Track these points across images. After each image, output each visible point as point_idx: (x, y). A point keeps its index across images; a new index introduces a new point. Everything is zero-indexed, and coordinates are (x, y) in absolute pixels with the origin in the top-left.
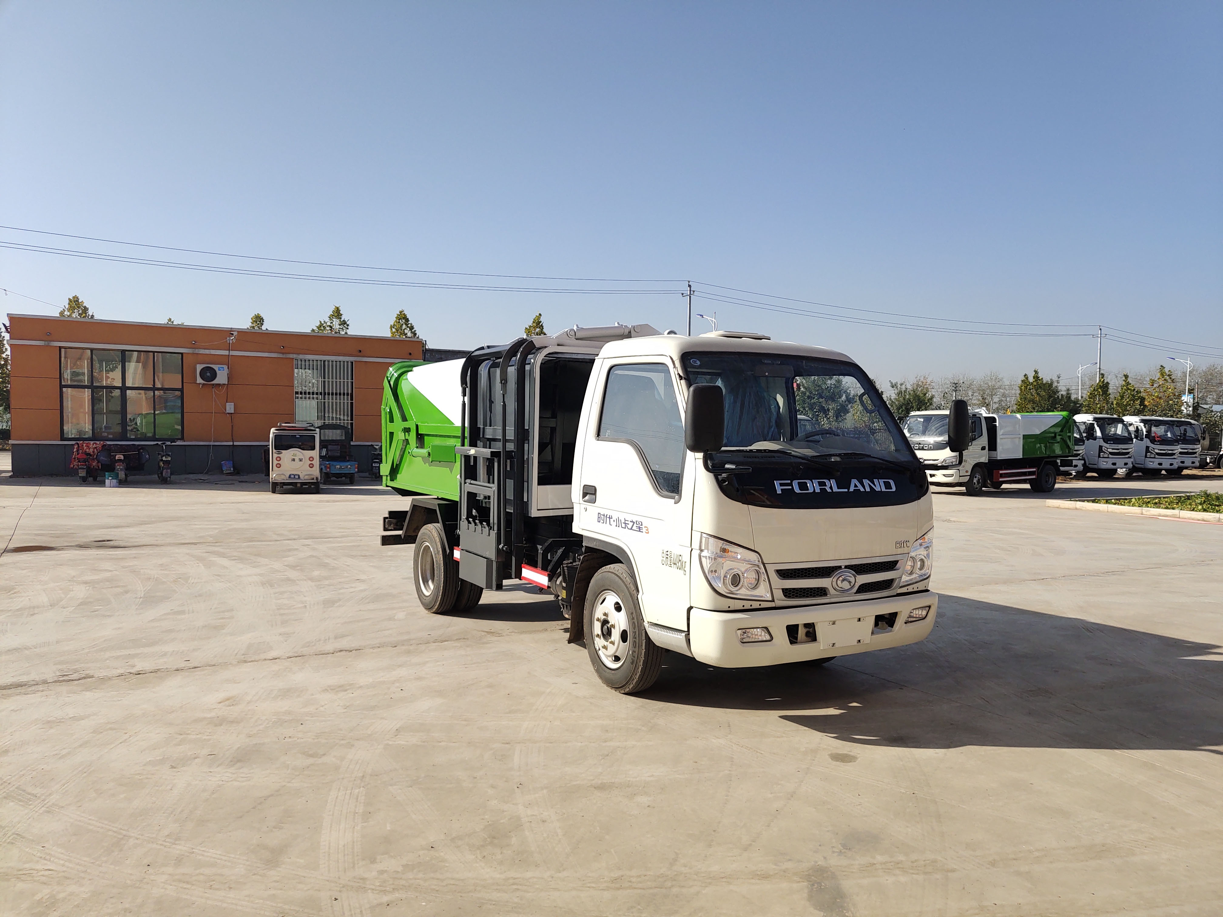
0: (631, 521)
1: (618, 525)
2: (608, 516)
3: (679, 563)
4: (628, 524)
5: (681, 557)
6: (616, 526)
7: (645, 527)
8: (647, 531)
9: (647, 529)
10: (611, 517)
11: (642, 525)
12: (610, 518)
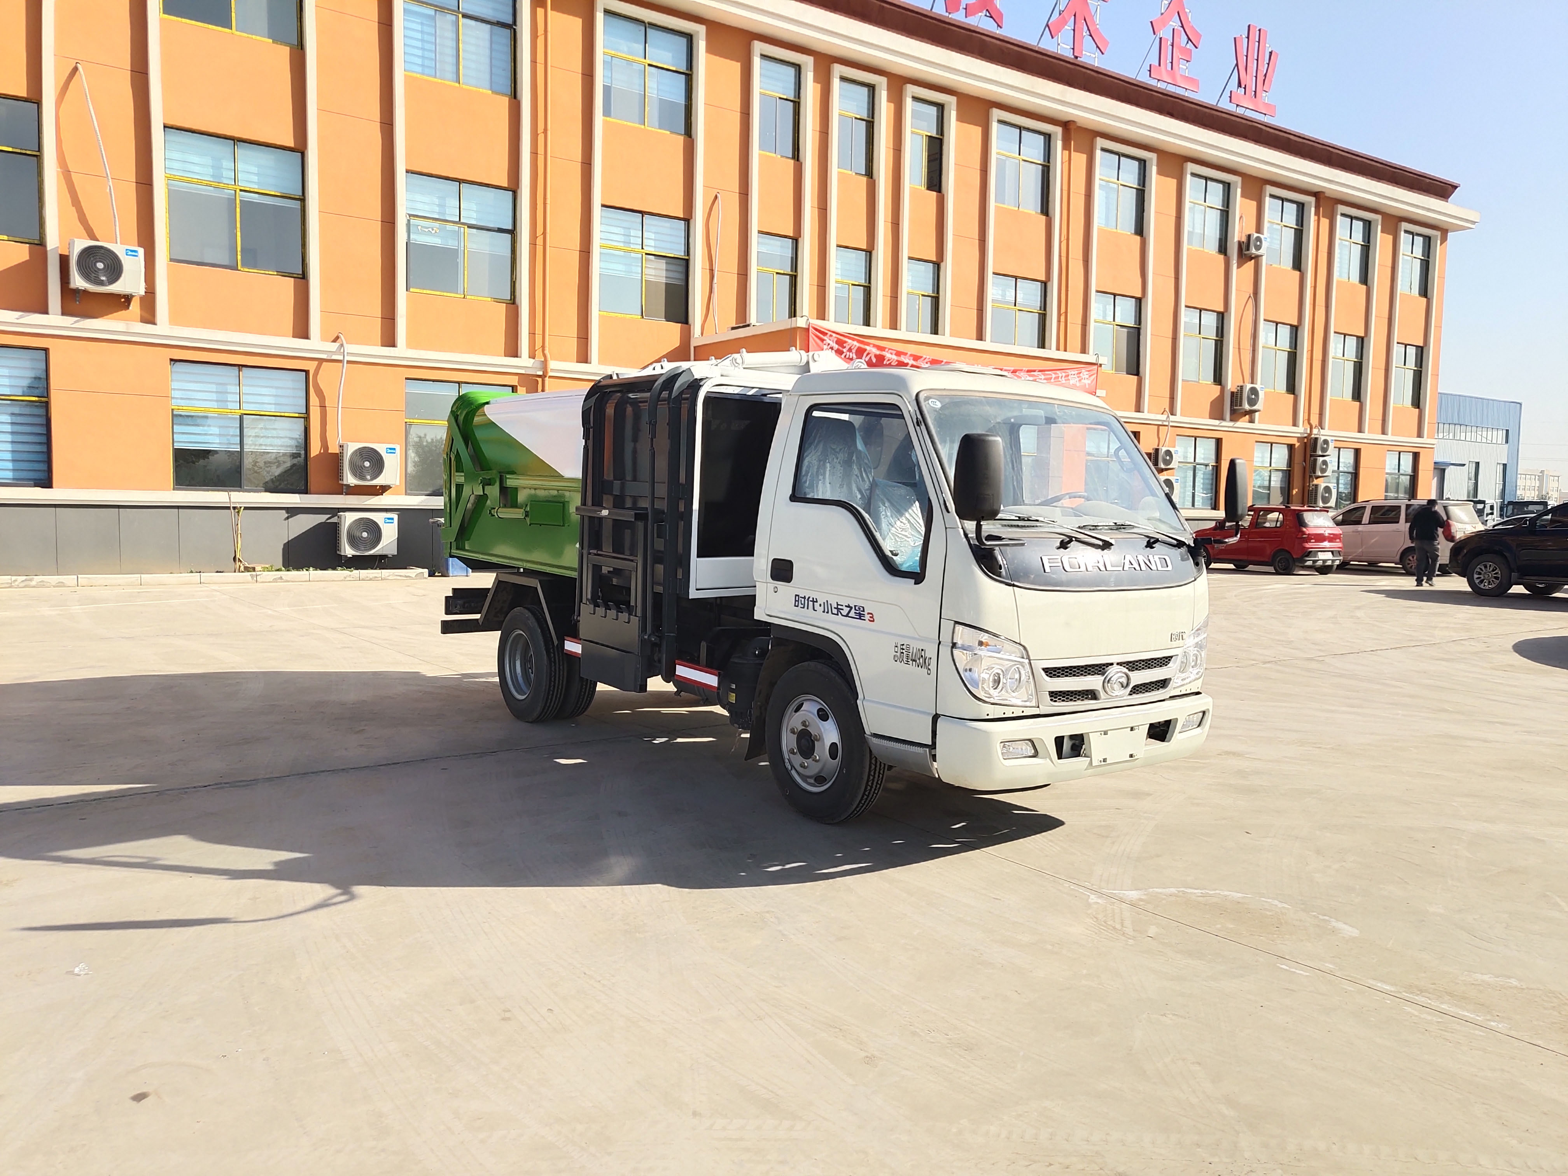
0: (846, 606)
1: (826, 610)
2: (811, 599)
3: (921, 660)
4: (842, 609)
5: (923, 652)
6: (824, 612)
7: (868, 614)
8: (872, 619)
9: (871, 616)
10: (815, 600)
11: (864, 611)
12: (813, 601)
